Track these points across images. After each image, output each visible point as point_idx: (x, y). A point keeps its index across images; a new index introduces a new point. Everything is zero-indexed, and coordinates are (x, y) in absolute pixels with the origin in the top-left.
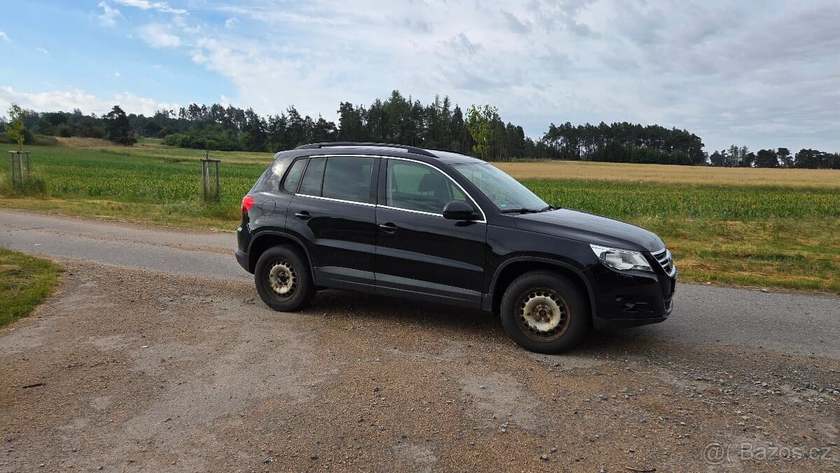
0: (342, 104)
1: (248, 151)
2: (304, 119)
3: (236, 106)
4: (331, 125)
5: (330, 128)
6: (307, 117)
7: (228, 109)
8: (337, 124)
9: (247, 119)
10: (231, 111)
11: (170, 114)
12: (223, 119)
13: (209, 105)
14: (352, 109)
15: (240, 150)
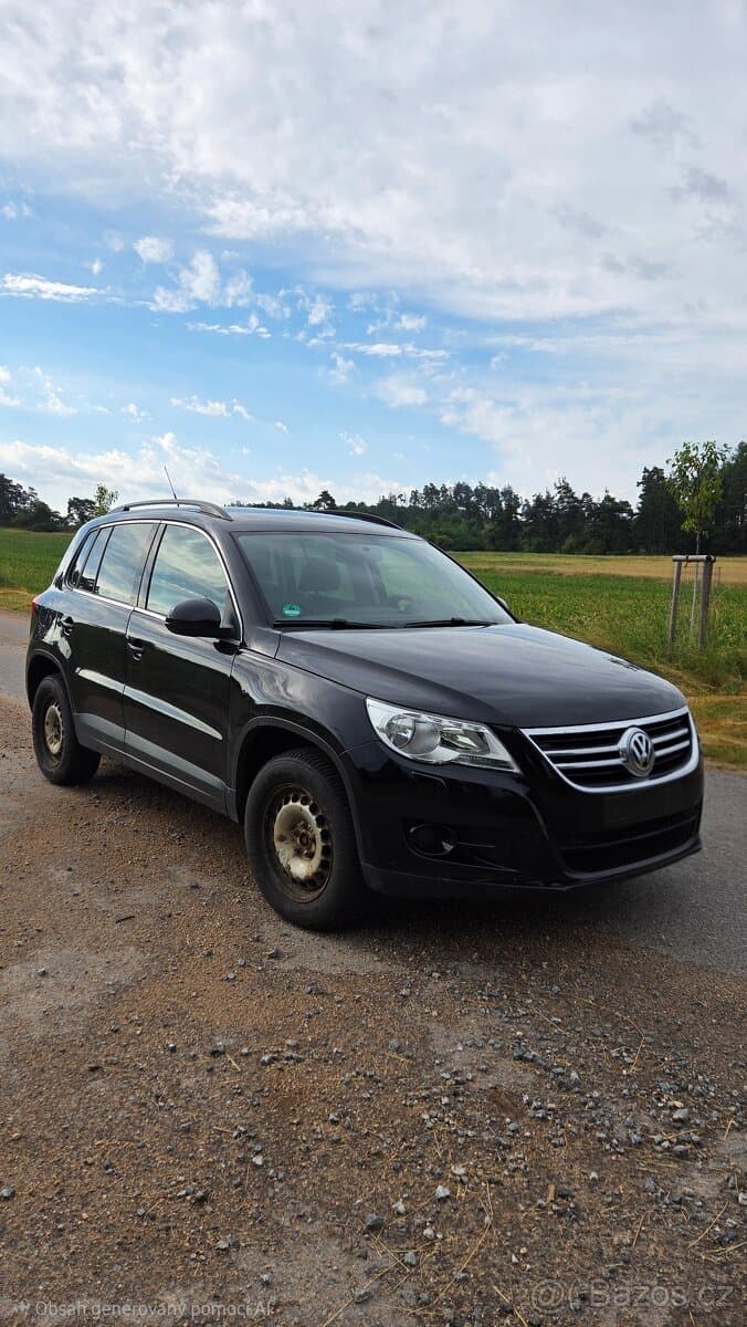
0: (646, 470)
1: (492, 550)
2: (580, 498)
3: (489, 486)
4: (625, 506)
5: (623, 511)
6: (586, 495)
7: (476, 490)
8: (635, 503)
9: (503, 503)
10: (481, 492)
11: (398, 500)
12: (468, 505)
13: (451, 485)
14: (663, 478)
15: (482, 549)
